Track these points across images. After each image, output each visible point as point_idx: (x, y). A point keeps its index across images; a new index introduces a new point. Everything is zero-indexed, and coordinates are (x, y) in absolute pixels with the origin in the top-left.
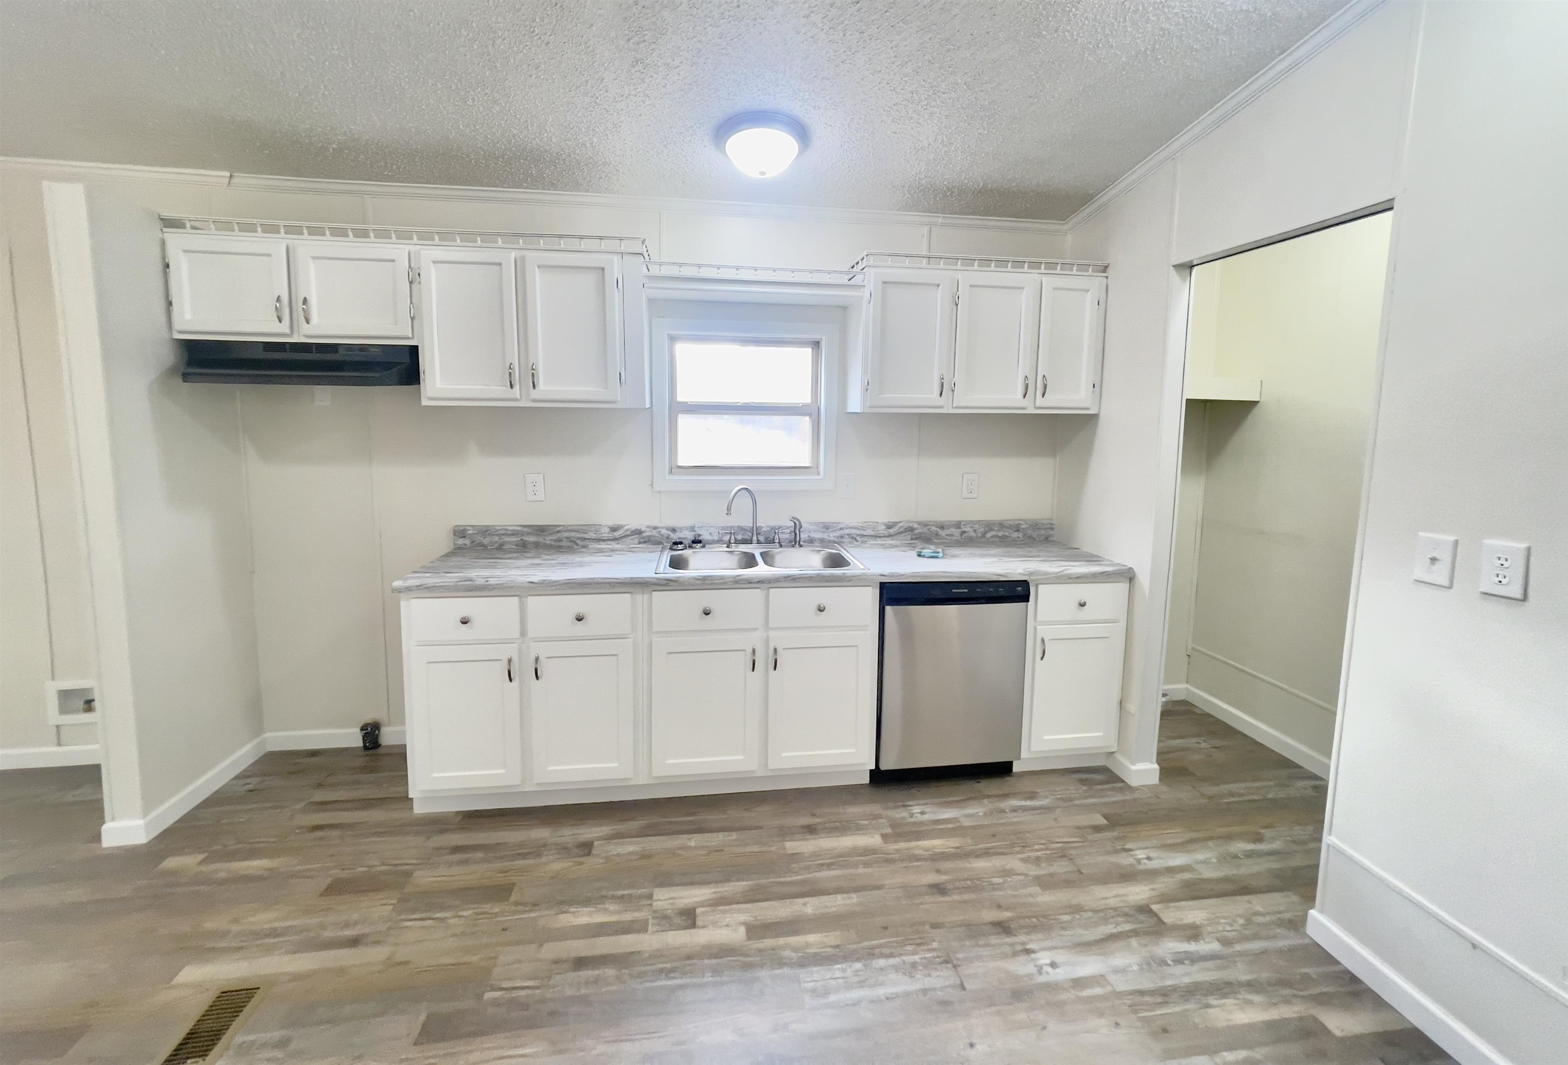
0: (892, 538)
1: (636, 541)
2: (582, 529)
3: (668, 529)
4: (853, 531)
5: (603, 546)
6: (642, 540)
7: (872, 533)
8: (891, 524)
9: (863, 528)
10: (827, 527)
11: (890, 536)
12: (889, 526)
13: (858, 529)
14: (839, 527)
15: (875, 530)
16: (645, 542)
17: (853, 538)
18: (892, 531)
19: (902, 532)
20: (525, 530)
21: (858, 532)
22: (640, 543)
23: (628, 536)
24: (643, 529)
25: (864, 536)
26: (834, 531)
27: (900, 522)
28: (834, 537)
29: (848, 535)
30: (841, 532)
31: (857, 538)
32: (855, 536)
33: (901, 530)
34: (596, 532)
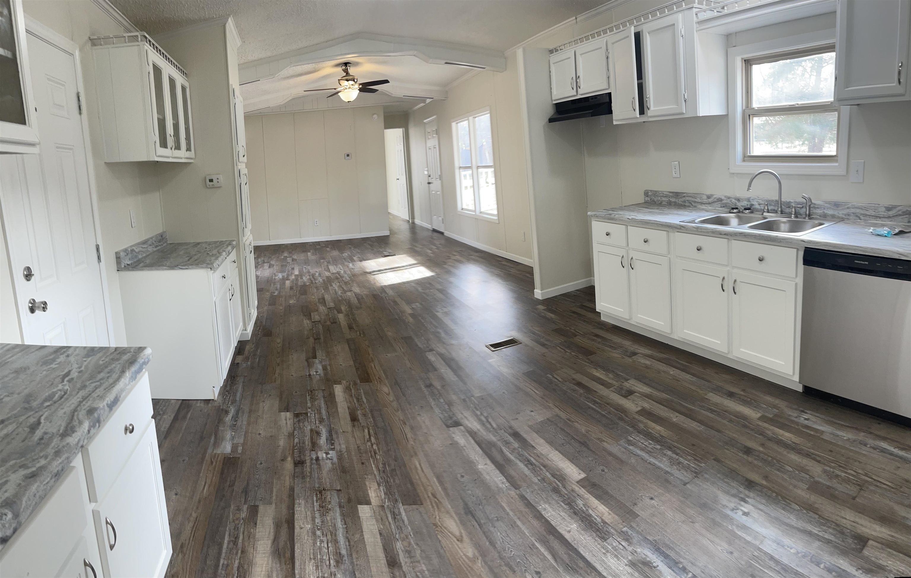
0: (891, 219)
1: (719, 205)
2: (694, 196)
3: (735, 199)
4: (858, 211)
5: (703, 207)
6: (722, 205)
7: (873, 213)
8: (890, 206)
9: (866, 208)
10: (837, 205)
11: (889, 217)
12: (888, 209)
13: (862, 209)
14: (846, 206)
15: (876, 211)
16: (724, 207)
17: (857, 216)
18: (891, 213)
19: (900, 215)
20: (670, 194)
21: (862, 212)
22: (721, 207)
23: (716, 202)
24: (723, 198)
25: (866, 215)
26: (843, 209)
27: (899, 206)
28: (843, 214)
29: (853, 213)
30: (848, 211)
31: (861, 217)
32: (859, 215)
33: (900, 213)
34: (701, 198)
